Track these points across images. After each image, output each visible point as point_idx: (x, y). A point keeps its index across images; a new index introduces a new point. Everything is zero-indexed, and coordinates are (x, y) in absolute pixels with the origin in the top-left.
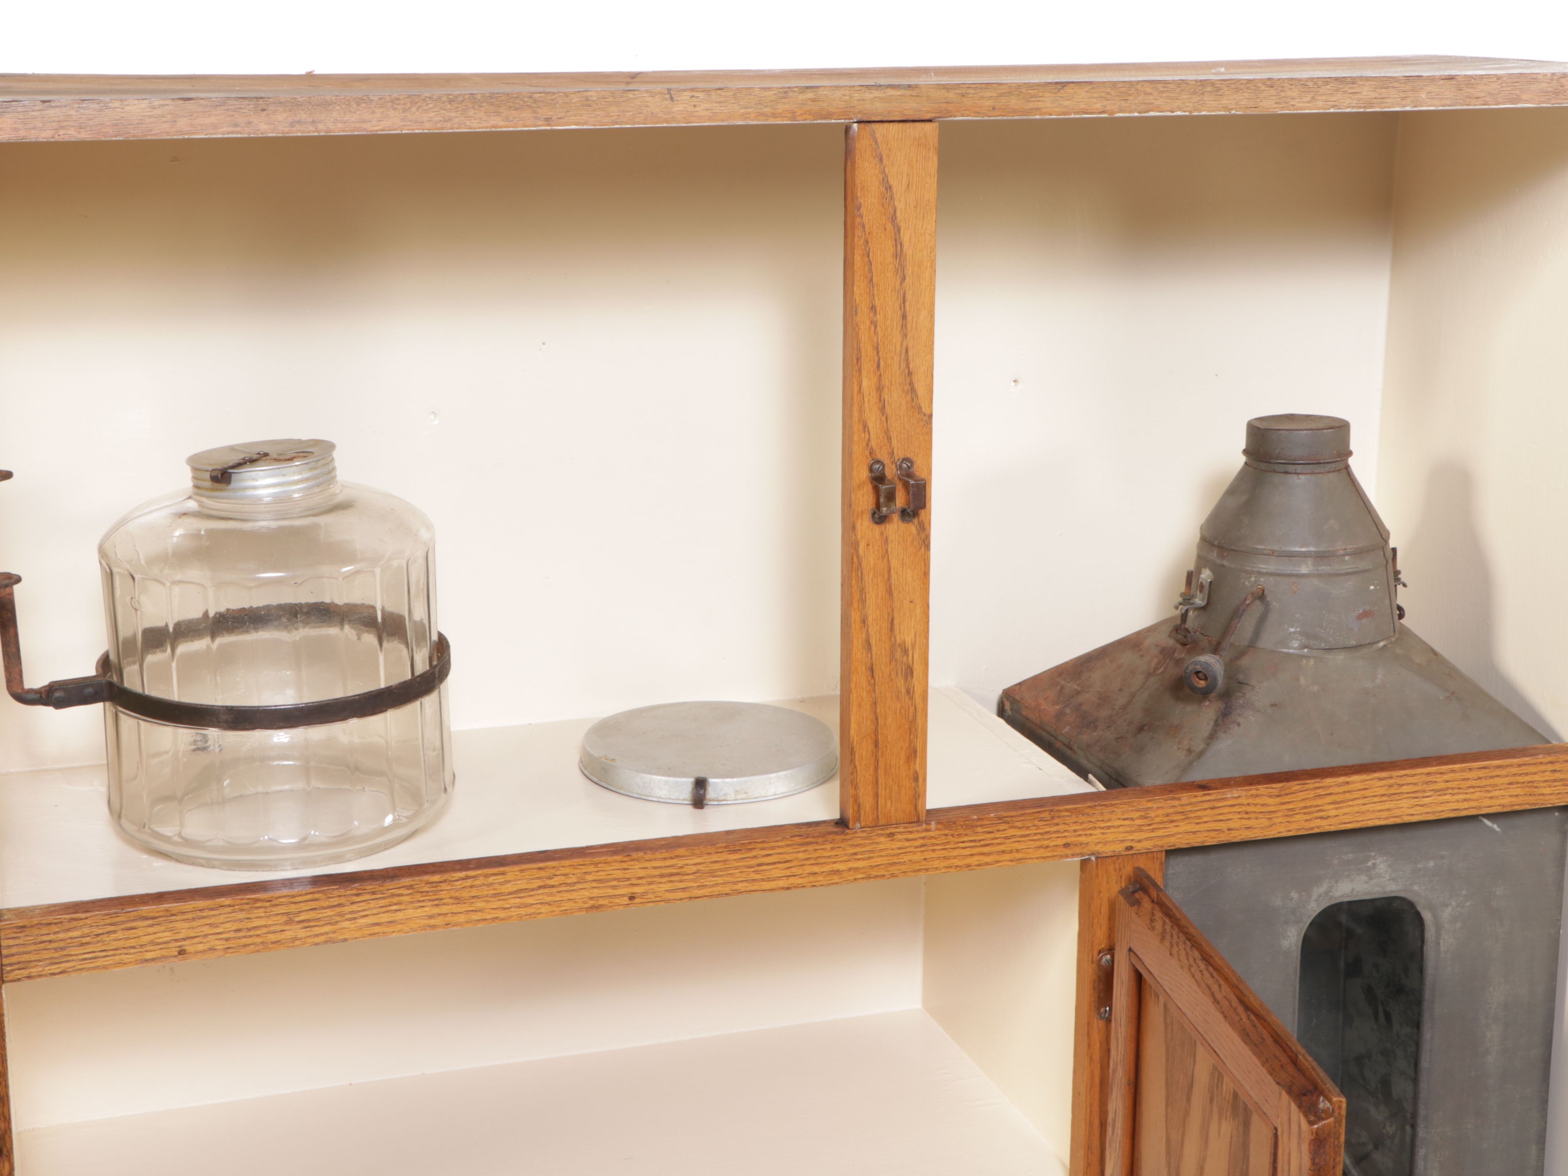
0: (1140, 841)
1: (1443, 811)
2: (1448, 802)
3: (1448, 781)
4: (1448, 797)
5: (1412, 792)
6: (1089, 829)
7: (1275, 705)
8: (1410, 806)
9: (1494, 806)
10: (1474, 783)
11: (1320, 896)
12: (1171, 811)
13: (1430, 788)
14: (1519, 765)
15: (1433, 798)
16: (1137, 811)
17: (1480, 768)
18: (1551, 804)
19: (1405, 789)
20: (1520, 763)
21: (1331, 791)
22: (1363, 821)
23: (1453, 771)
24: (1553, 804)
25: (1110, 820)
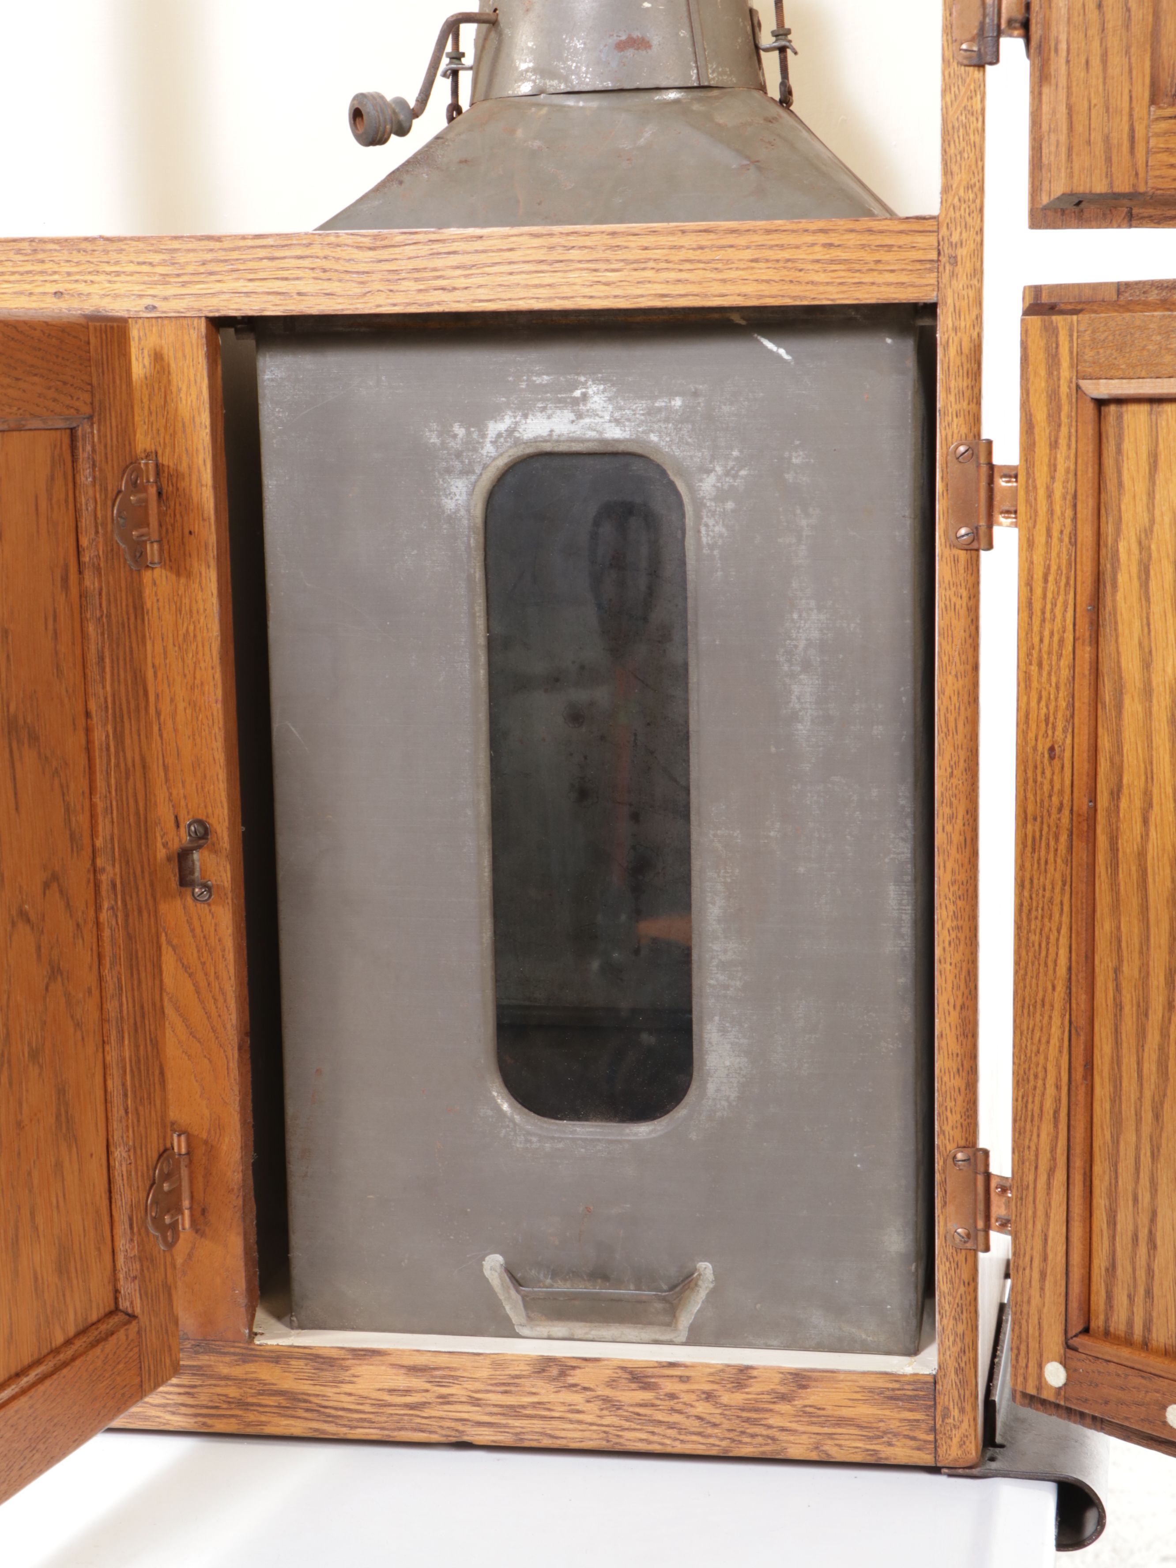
0: (166, 299)
1: (642, 296)
2: (649, 282)
3: (646, 248)
4: (649, 274)
5: (589, 261)
6: (90, 273)
7: (466, 161)
8: (587, 283)
9: (731, 295)
10: (691, 255)
11: (499, 435)
12: (209, 256)
13: (619, 257)
14: (768, 232)
15: (625, 273)
16: (156, 251)
17: (700, 231)
18: (828, 299)
19: (574, 254)
20: (768, 227)
21: (454, 247)
22: (510, 299)
23: (654, 232)
24: (832, 300)
25: (117, 263)
